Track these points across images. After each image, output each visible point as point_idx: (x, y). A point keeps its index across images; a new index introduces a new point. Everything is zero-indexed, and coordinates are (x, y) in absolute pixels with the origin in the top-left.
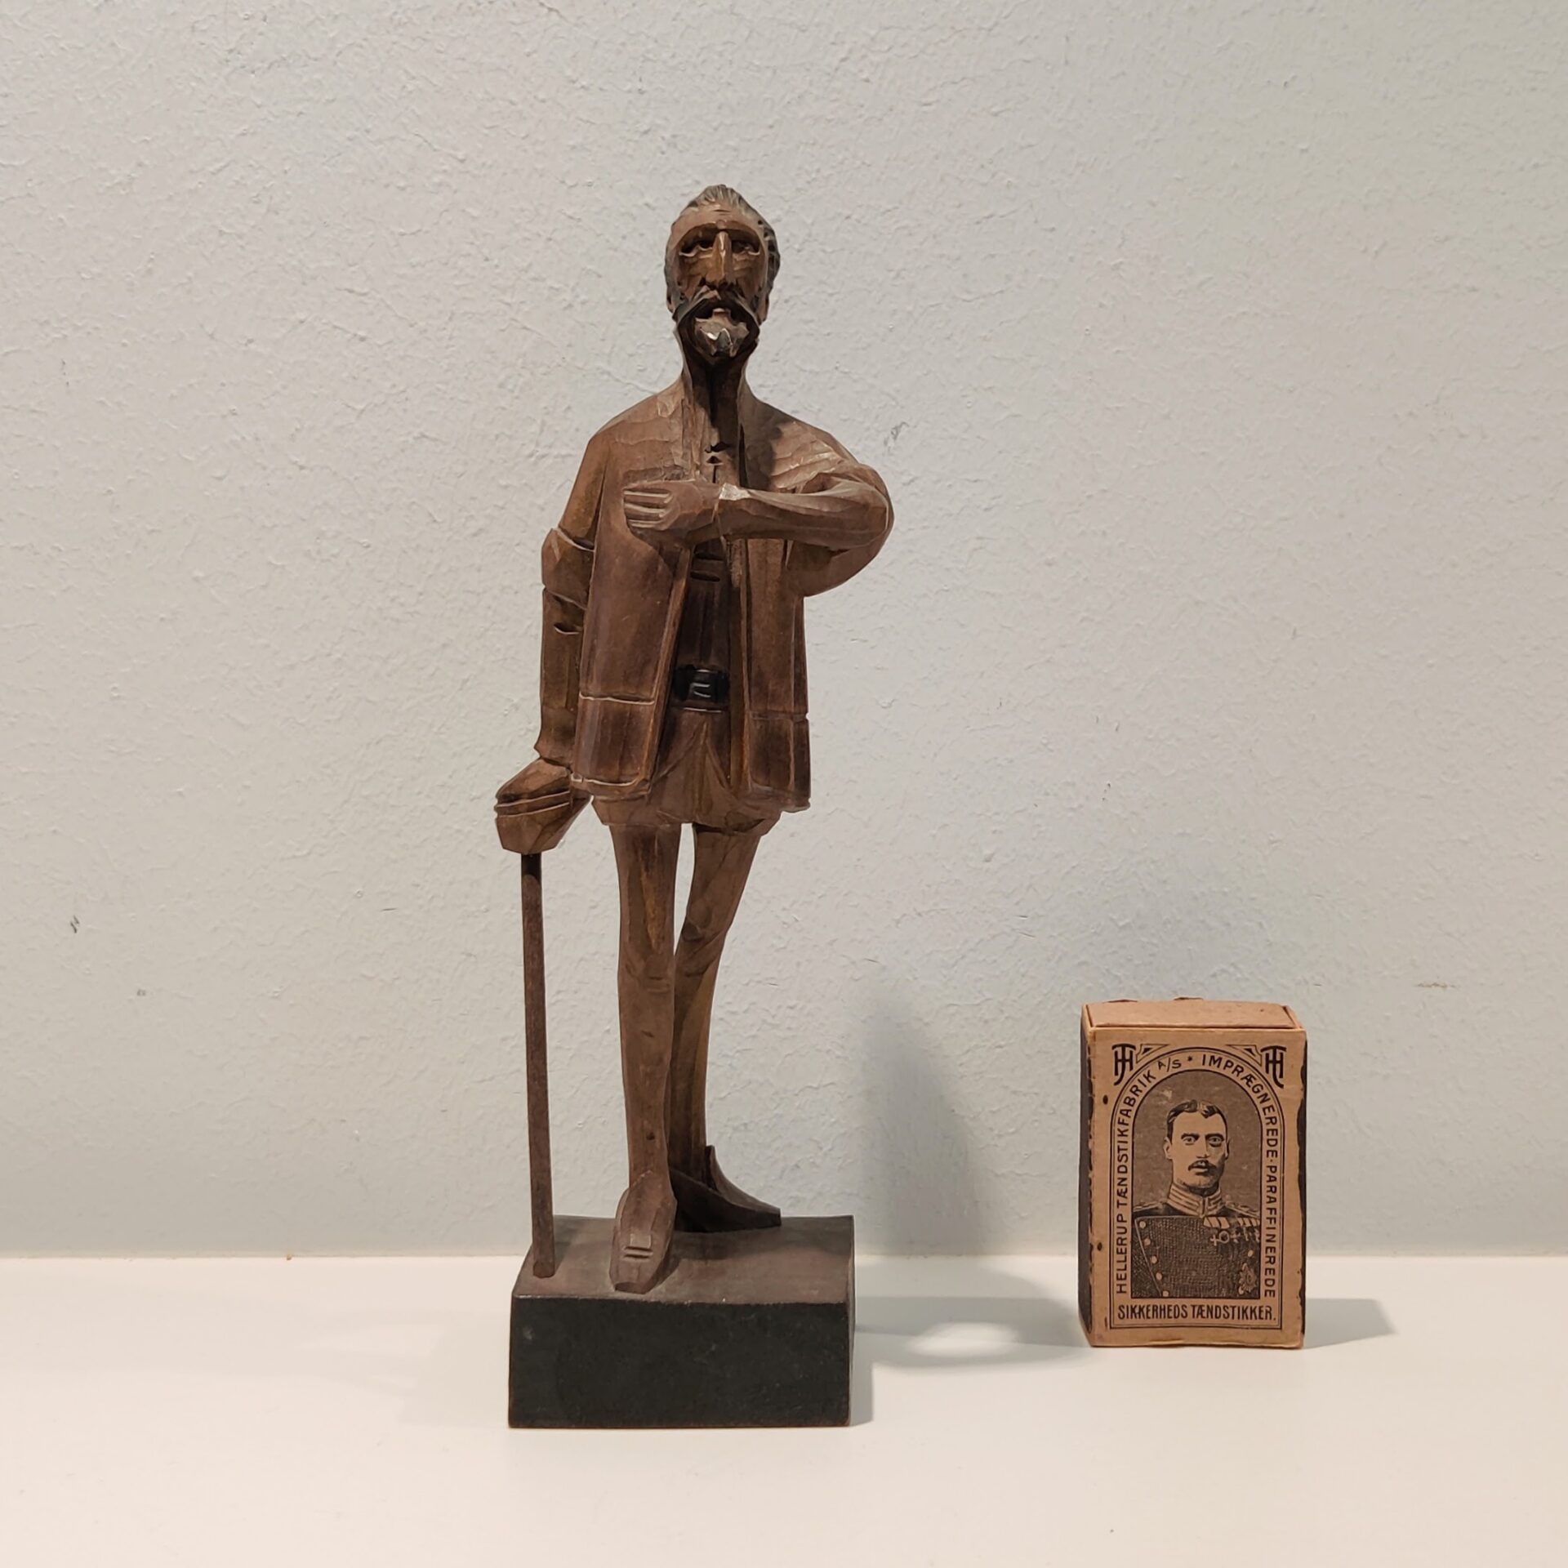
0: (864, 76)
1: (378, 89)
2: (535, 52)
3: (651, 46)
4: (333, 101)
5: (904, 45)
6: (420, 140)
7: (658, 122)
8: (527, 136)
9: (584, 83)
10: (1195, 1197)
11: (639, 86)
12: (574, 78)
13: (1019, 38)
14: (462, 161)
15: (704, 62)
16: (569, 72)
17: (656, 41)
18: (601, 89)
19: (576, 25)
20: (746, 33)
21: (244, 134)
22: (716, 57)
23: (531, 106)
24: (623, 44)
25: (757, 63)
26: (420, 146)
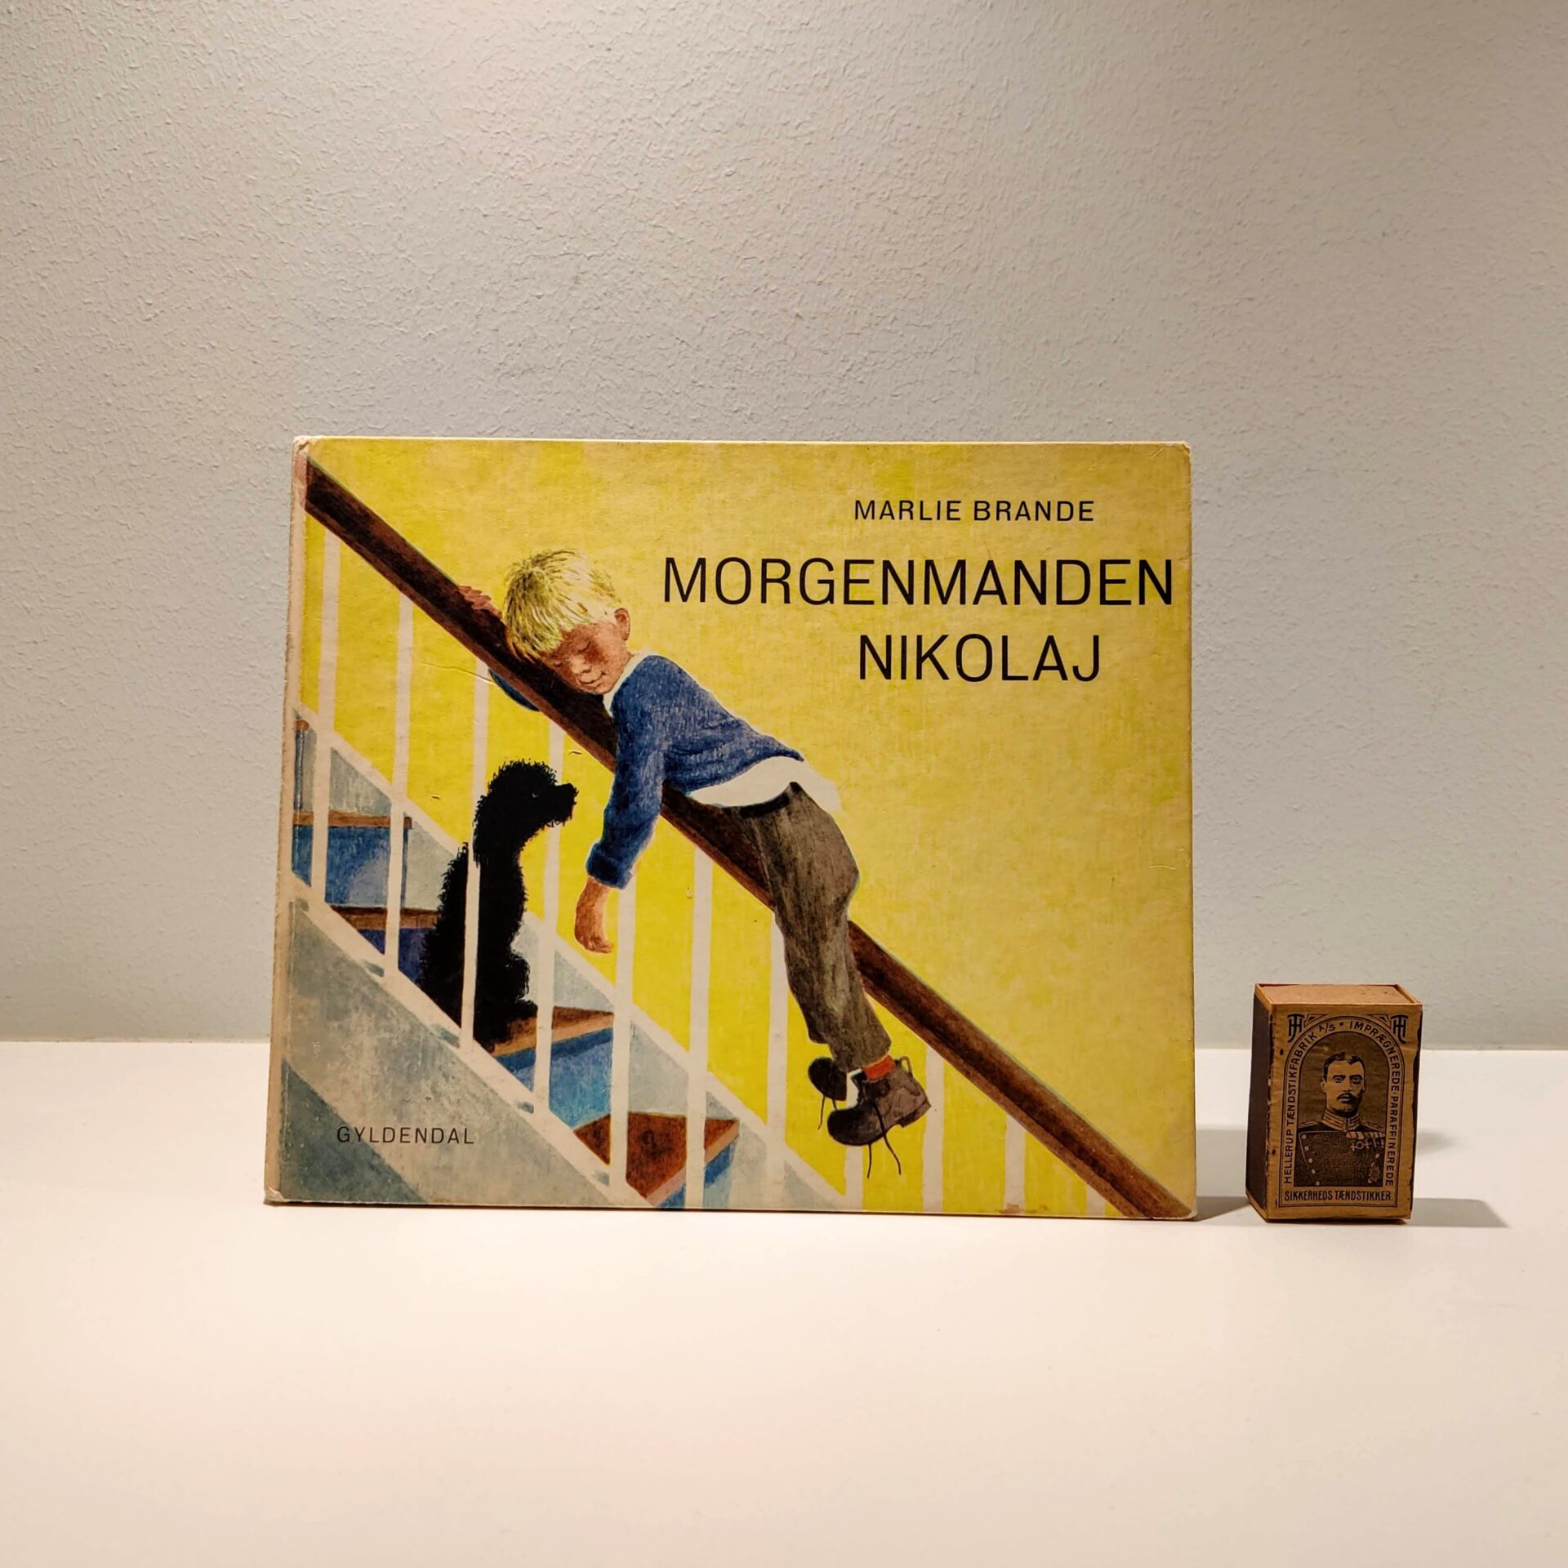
0: (860, 379)
1: (584, 386)
2: (673, 365)
3: (739, 362)
4: (558, 393)
5: (883, 362)
6: (608, 416)
7: (744, 406)
8: (669, 413)
9: (701, 383)
10: (1341, 1118)
11: (732, 385)
12: (696, 379)
13: (949, 358)
14: (632, 428)
15: (769, 371)
16: (692, 377)
17: (742, 359)
18: (711, 387)
19: (697, 350)
20: (793, 355)
21: (508, 412)
22: (776, 369)
23: (671, 396)
24: (723, 361)
25: (799, 372)
26: (608, 419)
